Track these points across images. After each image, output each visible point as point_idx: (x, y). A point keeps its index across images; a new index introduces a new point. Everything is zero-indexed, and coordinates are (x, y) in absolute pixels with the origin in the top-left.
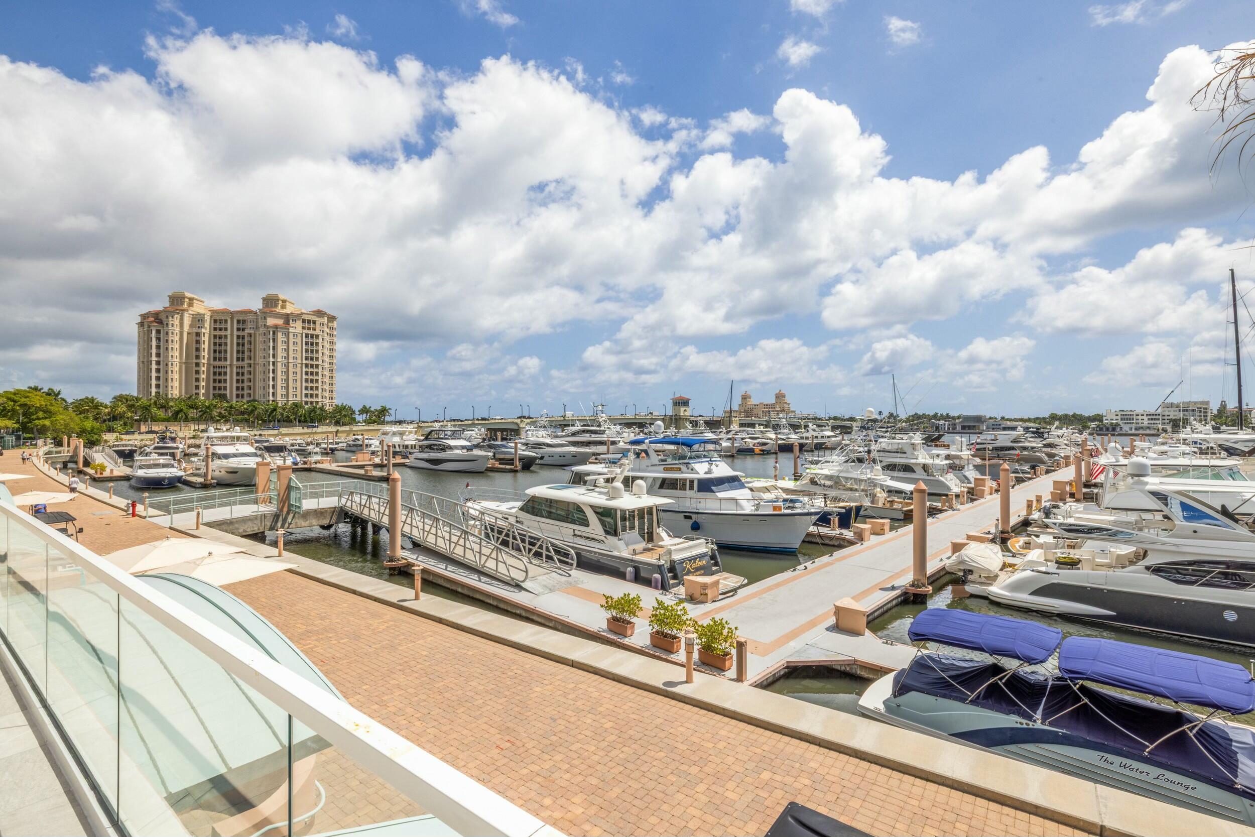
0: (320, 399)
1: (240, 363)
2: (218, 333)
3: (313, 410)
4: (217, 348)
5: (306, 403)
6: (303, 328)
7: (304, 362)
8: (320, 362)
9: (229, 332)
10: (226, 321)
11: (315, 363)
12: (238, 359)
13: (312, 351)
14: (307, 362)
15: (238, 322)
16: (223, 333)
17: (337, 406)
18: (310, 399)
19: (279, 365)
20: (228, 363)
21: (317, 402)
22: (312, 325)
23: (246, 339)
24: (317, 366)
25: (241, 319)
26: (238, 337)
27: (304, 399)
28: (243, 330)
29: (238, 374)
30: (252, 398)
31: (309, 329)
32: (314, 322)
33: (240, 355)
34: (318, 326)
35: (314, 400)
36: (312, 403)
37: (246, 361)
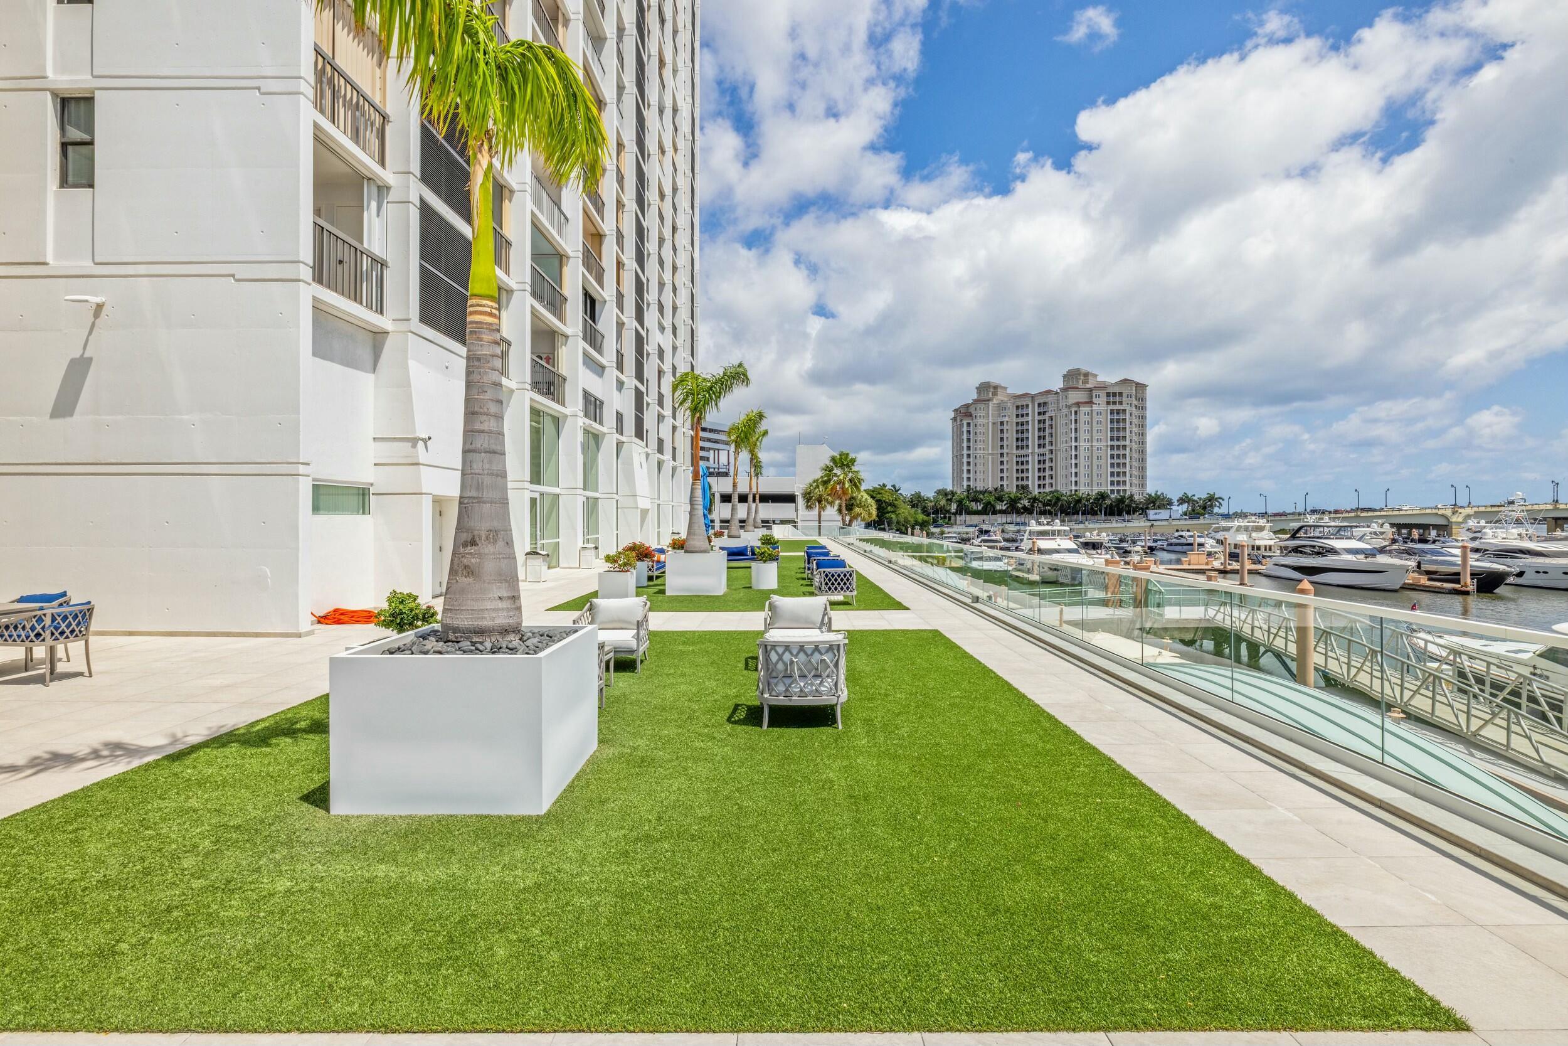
0: (1128, 487)
1: (1042, 451)
2: (1020, 420)
3: (1121, 500)
4: (1020, 436)
5: (1112, 491)
6: (1108, 403)
7: (1109, 443)
8: (1128, 443)
9: (1030, 418)
10: (1027, 406)
11: (1121, 443)
12: (1039, 446)
13: (1118, 429)
14: (1113, 443)
15: (1039, 405)
16: (1024, 419)
17: (1150, 495)
18: (1116, 488)
19: (1082, 449)
20: (1030, 451)
21: (1125, 491)
22: (1118, 399)
23: (1048, 423)
24: (1124, 447)
25: (1042, 401)
26: (1039, 421)
27: (1109, 488)
28: (1044, 413)
29: (1039, 462)
30: (1054, 489)
31: (1114, 403)
32: (1121, 394)
33: (1042, 442)
34: (1124, 399)
35: (1121, 488)
36: (1118, 491)
37: (1048, 447)
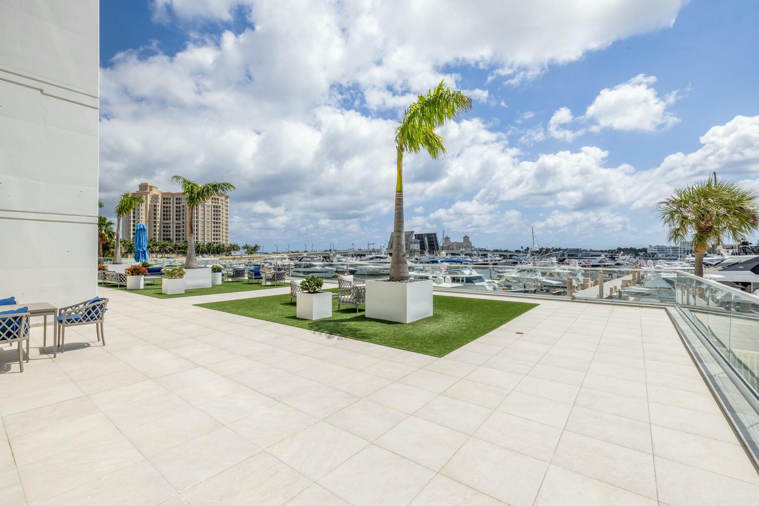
0: (221, 241)
1: (178, 222)
2: (166, 205)
3: (219, 247)
4: (165, 213)
5: (214, 243)
6: (212, 202)
9: (171, 205)
10: (170, 199)
11: (218, 221)
13: (217, 215)
14: (214, 221)
15: (177, 199)
17: (231, 245)
19: (200, 222)
20: (171, 221)
23: (181, 208)
24: (220, 223)
26: (177, 207)
28: (180, 203)
29: (176, 227)
30: (184, 240)
31: (215, 203)
32: (218, 199)
33: (178, 217)
34: (220, 201)
36: (217, 243)
37: (181, 220)
